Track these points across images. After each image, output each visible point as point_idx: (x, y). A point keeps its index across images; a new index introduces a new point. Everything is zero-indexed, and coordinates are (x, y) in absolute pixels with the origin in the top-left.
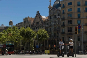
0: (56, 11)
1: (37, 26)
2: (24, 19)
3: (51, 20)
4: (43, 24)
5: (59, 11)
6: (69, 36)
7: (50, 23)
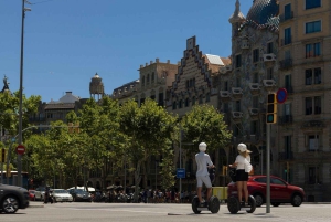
0: (258, 33)
1: (187, 96)
2: (142, 70)
3: (242, 68)
4: (209, 86)
5: (270, 35)
6: (310, 131)
7: (238, 80)
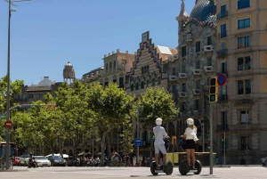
0: (200, 28)
1: (143, 80)
2: (105, 59)
3: (186, 57)
4: (160, 72)
5: (209, 30)
6: (242, 107)
